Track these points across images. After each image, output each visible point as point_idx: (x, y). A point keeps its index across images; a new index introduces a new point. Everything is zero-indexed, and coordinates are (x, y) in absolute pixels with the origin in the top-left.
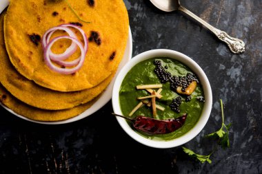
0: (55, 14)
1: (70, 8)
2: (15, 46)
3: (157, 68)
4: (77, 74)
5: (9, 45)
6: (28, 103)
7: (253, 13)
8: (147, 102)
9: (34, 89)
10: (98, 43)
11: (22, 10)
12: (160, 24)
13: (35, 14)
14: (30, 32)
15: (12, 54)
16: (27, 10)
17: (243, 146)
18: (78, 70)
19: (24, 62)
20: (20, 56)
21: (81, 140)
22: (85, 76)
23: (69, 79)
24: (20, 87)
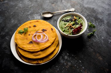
0: (29, 35)
1: (31, 31)
2: (28, 48)
3: (64, 21)
4: (49, 39)
5: (26, 49)
6: (45, 56)
7: (68, 3)
8: (70, 28)
9: (43, 52)
10: (46, 30)
11: (21, 41)
12: (53, 20)
13: (25, 39)
14: (28, 43)
15: (29, 50)
16: (22, 40)
17: (98, 24)
18: (48, 38)
19: (34, 48)
20: (32, 48)
21: (65, 56)
22: (51, 38)
23: (48, 42)
24: (39, 55)
